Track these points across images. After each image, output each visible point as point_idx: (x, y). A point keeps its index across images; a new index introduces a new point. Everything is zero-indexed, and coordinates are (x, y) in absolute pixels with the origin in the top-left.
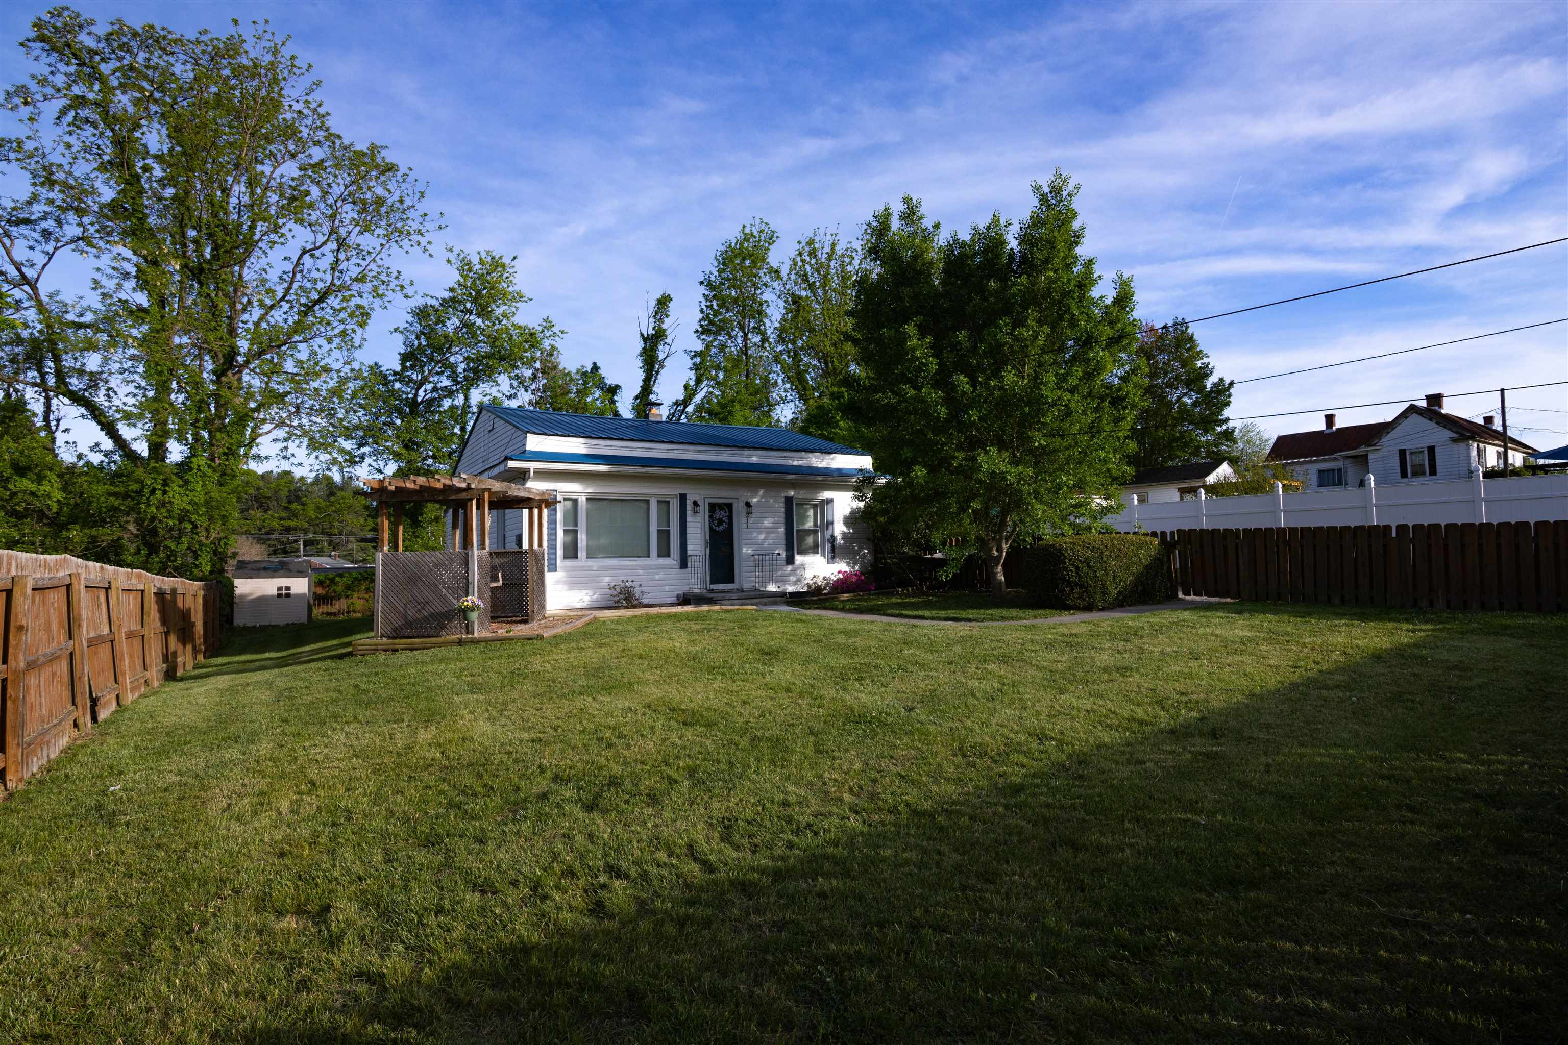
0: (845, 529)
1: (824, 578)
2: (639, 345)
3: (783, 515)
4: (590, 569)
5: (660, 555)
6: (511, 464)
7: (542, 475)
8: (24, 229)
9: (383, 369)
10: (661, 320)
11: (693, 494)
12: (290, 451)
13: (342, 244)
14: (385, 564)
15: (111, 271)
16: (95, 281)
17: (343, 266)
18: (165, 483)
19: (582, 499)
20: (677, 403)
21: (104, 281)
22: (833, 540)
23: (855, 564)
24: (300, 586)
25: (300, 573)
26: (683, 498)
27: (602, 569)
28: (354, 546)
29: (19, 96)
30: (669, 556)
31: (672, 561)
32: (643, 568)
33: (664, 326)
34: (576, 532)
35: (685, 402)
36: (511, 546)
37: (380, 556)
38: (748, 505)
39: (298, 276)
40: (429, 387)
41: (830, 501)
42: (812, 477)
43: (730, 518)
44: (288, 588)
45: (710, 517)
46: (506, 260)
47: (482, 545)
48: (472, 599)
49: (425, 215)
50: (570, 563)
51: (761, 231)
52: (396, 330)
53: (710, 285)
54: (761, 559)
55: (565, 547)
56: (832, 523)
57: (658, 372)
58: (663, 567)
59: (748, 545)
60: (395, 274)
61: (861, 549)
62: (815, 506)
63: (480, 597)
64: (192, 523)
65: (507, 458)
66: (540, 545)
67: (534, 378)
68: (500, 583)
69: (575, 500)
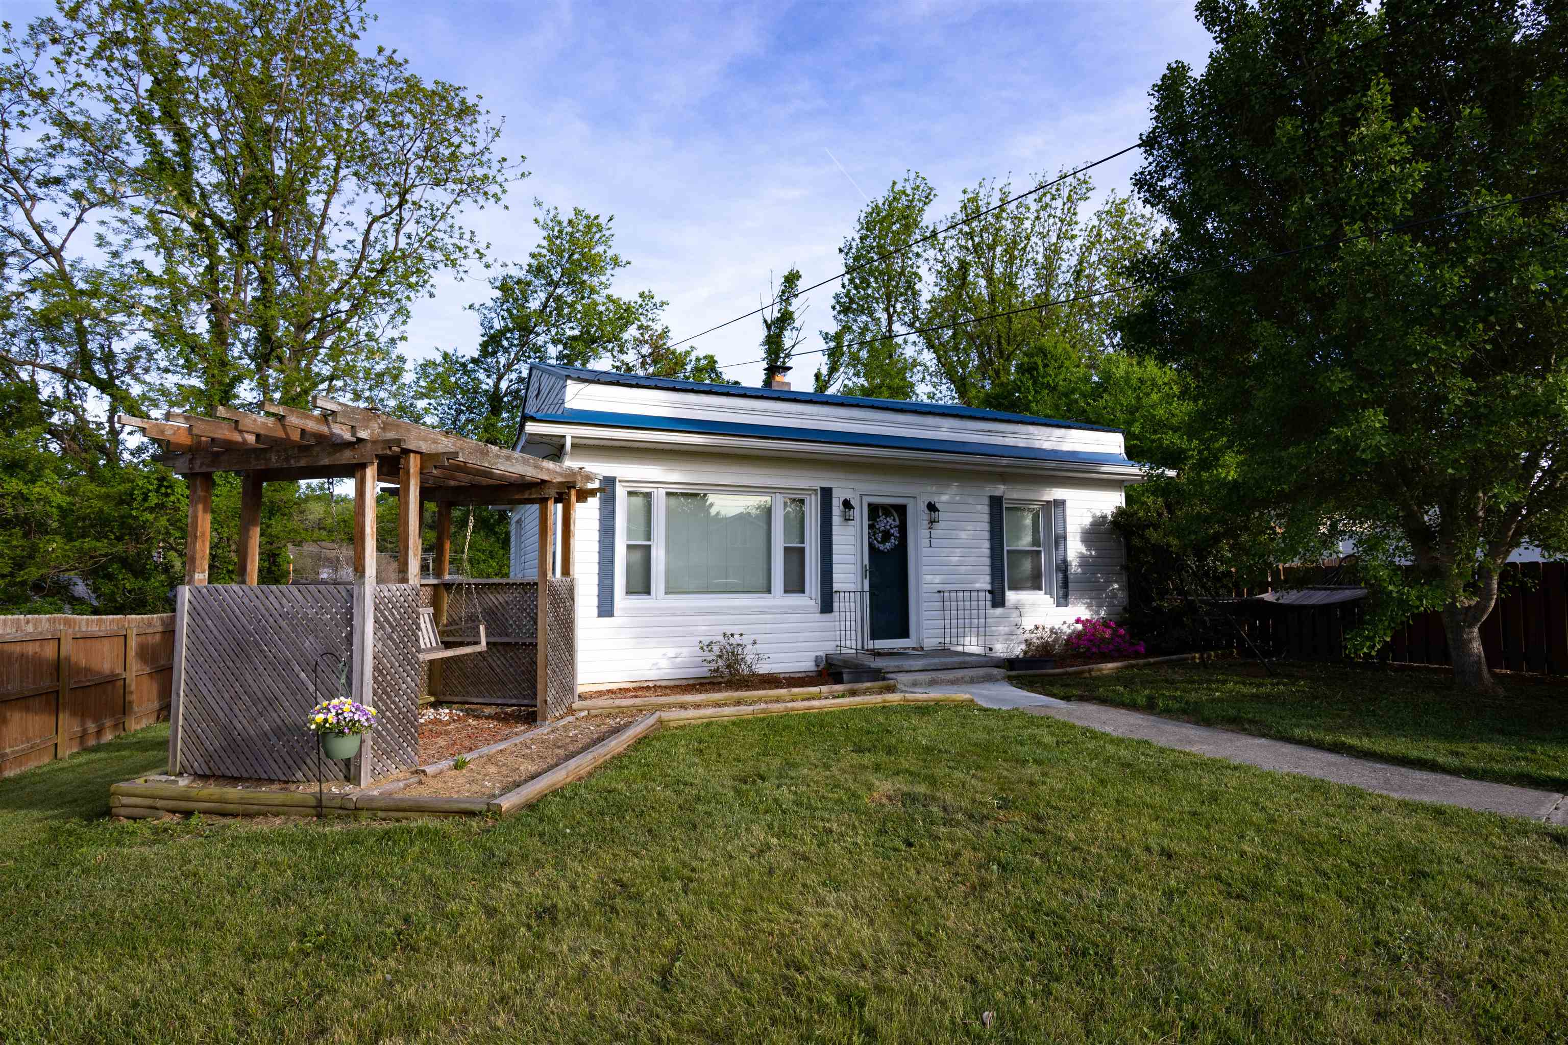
0: (1083, 550)
1: (1051, 631)
2: (762, 333)
3: (986, 525)
4: (667, 612)
5: (787, 591)
6: (533, 428)
7: (583, 447)
8: (54, 190)
9: (460, 355)
10: (788, 302)
11: (843, 489)
16: (100, 237)
19: (661, 494)
21: (110, 237)
22: (1063, 568)
23: (1100, 606)
26: (826, 493)
27: (691, 612)
29: (44, 32)
30: (802, 591)
31: (810, 599)
32: (760, 611)
33: (791, 309)
34: (648, 548)
37: (189, 592)
38: (932, 507)
40: (514, 376)
41: (1060, 504)
42: (1032, 463)
43: (903, 528)
45: (871, 527)
46: (603, 220)
49: (504, 160)
50: (634, 601)
51: (917, 188)
52: (471, 307)
53: (851, 254)
54: (954, 597)
55: (629, 575)
56: (1065, 538)
57: (784, 362)
58: (794, 611)
59: (931, 574)
61: (1109, 582)
62: (1036, 512)
65: (526, 419)
67: (642, 365)
68: (483, 647)
69: (648, 496)
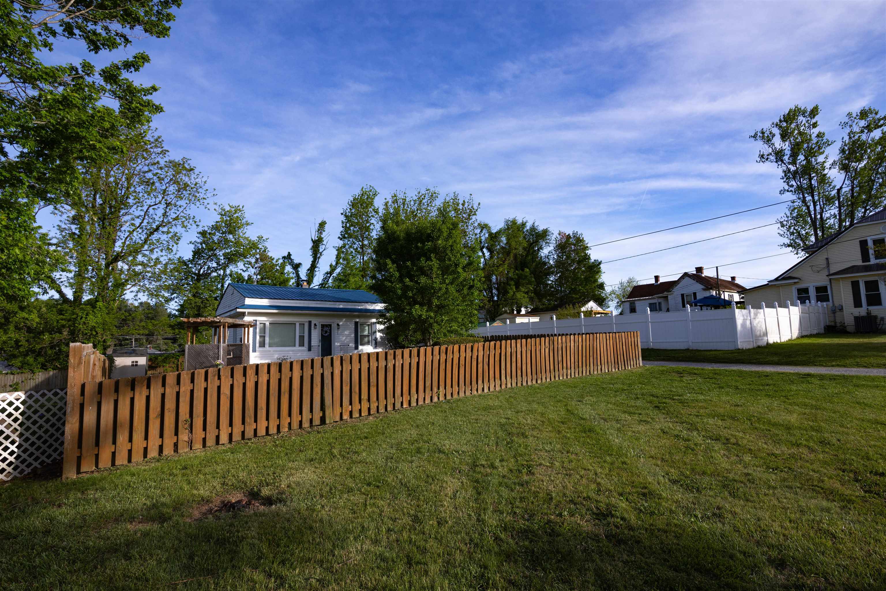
0: (381, 335)
2: (311, 244)
3: (353, 329)
4: (270, 351)
5: (300, 346)
6: (238, 310)
7: (250, 314)
9: (184, 259)
10: (321, 233)
11: (314, 321)
12: (139, 297)
13: (168, 204)
14: (189, 349)
15: (66, 222)
16: (59, 226)
17: (168, 214)
18: (87, 315)
19: (268, 324)
20: (327, 273)
21: (63, 226)
22: (376, 339)
23: (384, 348)
24: (142, 361)
25: (142, 355)
26: (310, 322)
27: (274, 351)
28: (161, 342)
30: (303, 346)
31: (305, 348)
32: (293, 351)
33: (322, 236)
34: (264, 337)
35: (331, 273)
36: (238, 342)
37: (187, 346)
38: (338, 325)
39: (147, 217)
40: (206, 267)
41: (375, 323)
42: (366, 313)
43: (331, 330)
44: (137, 362)
45: (322, 330)
46: (241, 208)
47: (224, 342)
48: (220, 361)
49: (207, 190)
50: (261, 349)
51: (371, 191)
52: (191, 242)
53: (346, 216)
54: (344, 347)
55: (260, 343)
56: (376, 333)
57: (319, 258)
58: (301, 350)
59: (338, 342)
60: (192, 217)
61: (388, 342)
62: (368, 325)
63: (223, 361)
64: (96, 331)
65: (237, 308)
66: (248, 341)
67: (256, 262)
68: (231, 356)
69: (265, 324)
